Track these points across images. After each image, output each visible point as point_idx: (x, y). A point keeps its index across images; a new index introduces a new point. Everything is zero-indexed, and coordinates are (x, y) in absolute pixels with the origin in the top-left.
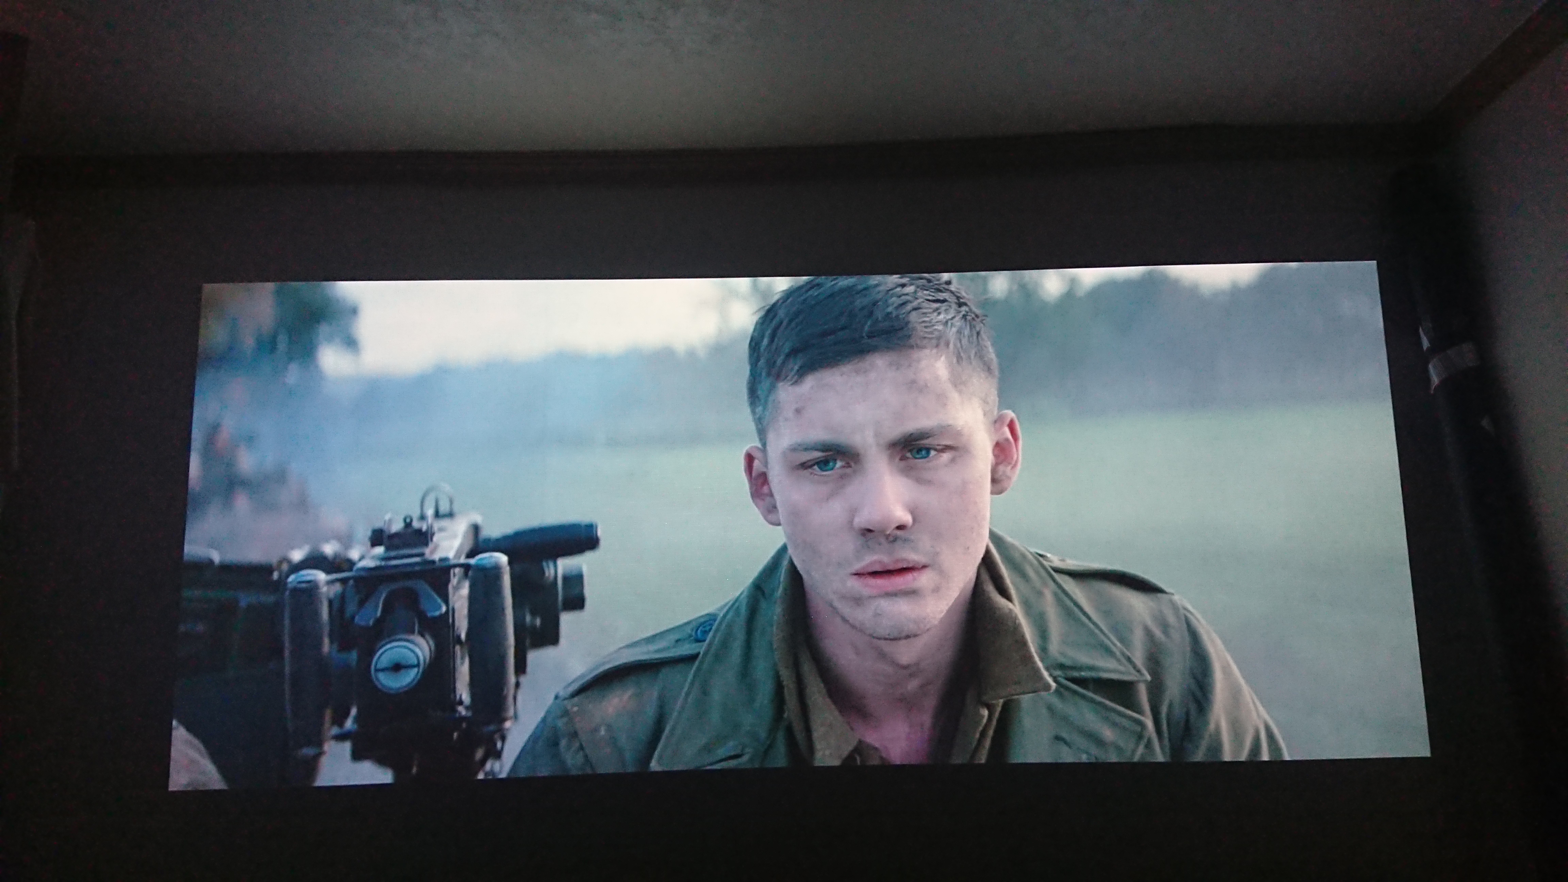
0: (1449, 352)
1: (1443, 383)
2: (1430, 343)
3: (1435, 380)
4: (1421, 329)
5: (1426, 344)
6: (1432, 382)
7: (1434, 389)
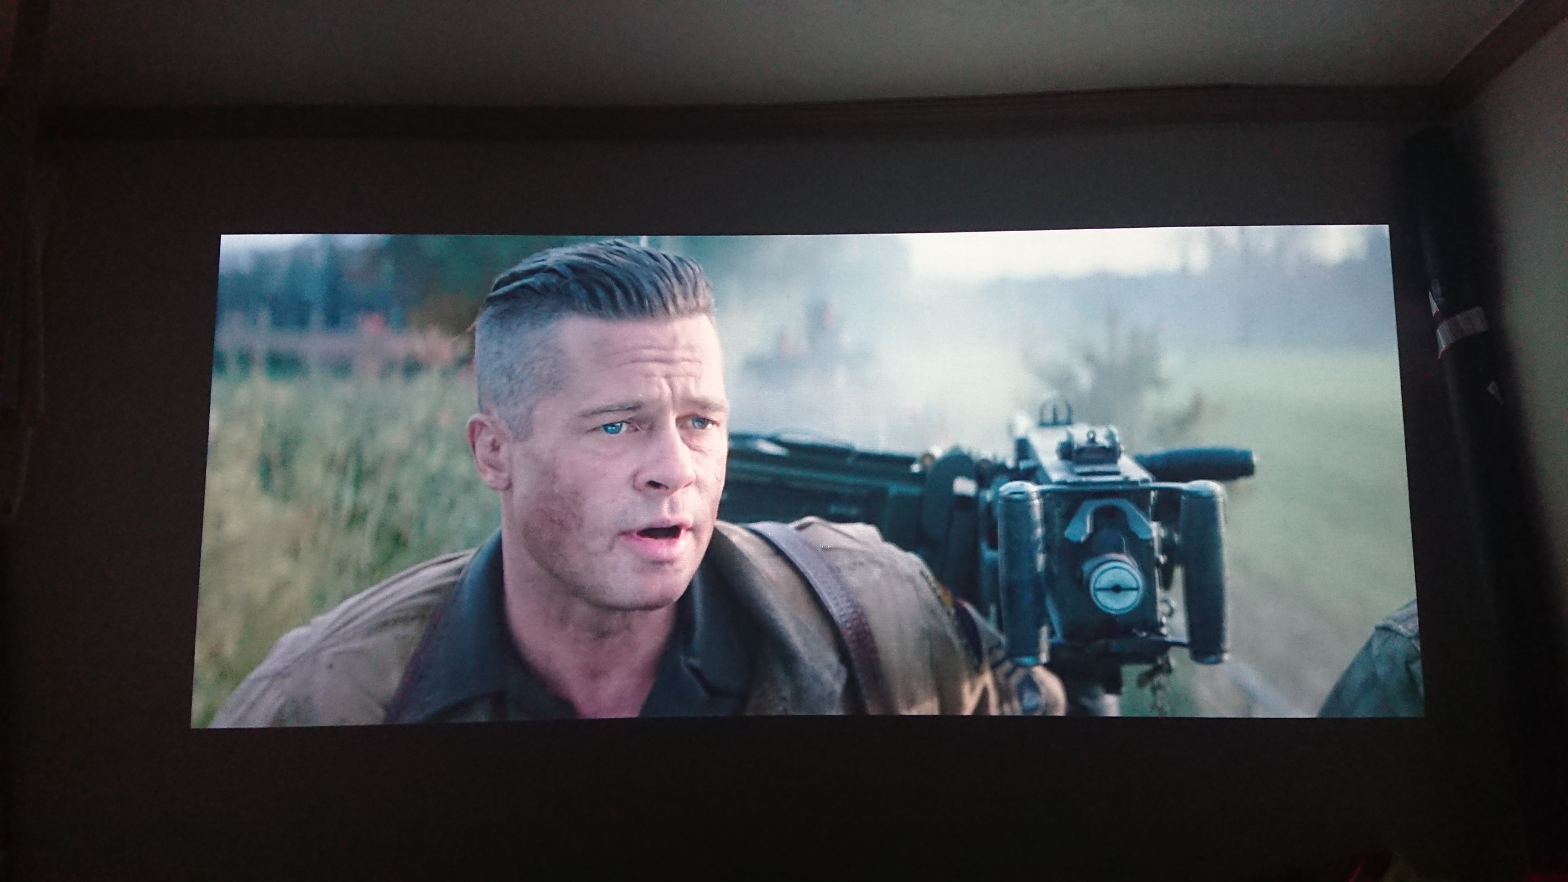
0: (1458, 317)
1: (1452, 347)
2: (1438, 306)
3: (1443, 345)
4: (1430, 294)
5: (1435, 308)
6: (1440, 347)
7: (1442, 352)
